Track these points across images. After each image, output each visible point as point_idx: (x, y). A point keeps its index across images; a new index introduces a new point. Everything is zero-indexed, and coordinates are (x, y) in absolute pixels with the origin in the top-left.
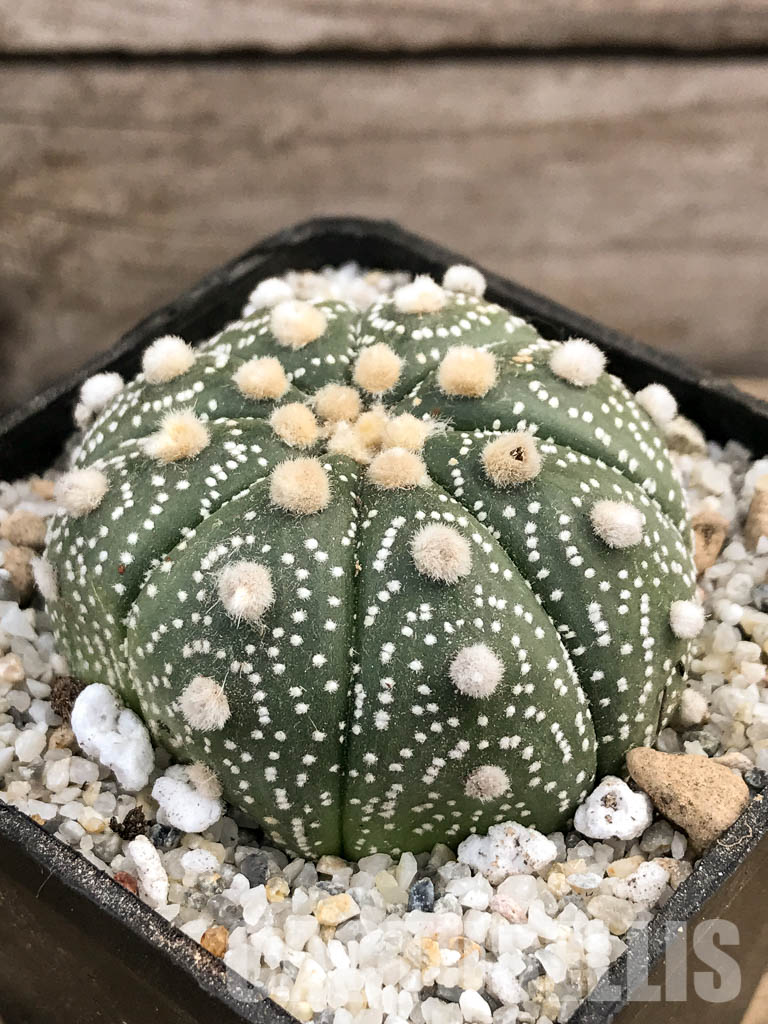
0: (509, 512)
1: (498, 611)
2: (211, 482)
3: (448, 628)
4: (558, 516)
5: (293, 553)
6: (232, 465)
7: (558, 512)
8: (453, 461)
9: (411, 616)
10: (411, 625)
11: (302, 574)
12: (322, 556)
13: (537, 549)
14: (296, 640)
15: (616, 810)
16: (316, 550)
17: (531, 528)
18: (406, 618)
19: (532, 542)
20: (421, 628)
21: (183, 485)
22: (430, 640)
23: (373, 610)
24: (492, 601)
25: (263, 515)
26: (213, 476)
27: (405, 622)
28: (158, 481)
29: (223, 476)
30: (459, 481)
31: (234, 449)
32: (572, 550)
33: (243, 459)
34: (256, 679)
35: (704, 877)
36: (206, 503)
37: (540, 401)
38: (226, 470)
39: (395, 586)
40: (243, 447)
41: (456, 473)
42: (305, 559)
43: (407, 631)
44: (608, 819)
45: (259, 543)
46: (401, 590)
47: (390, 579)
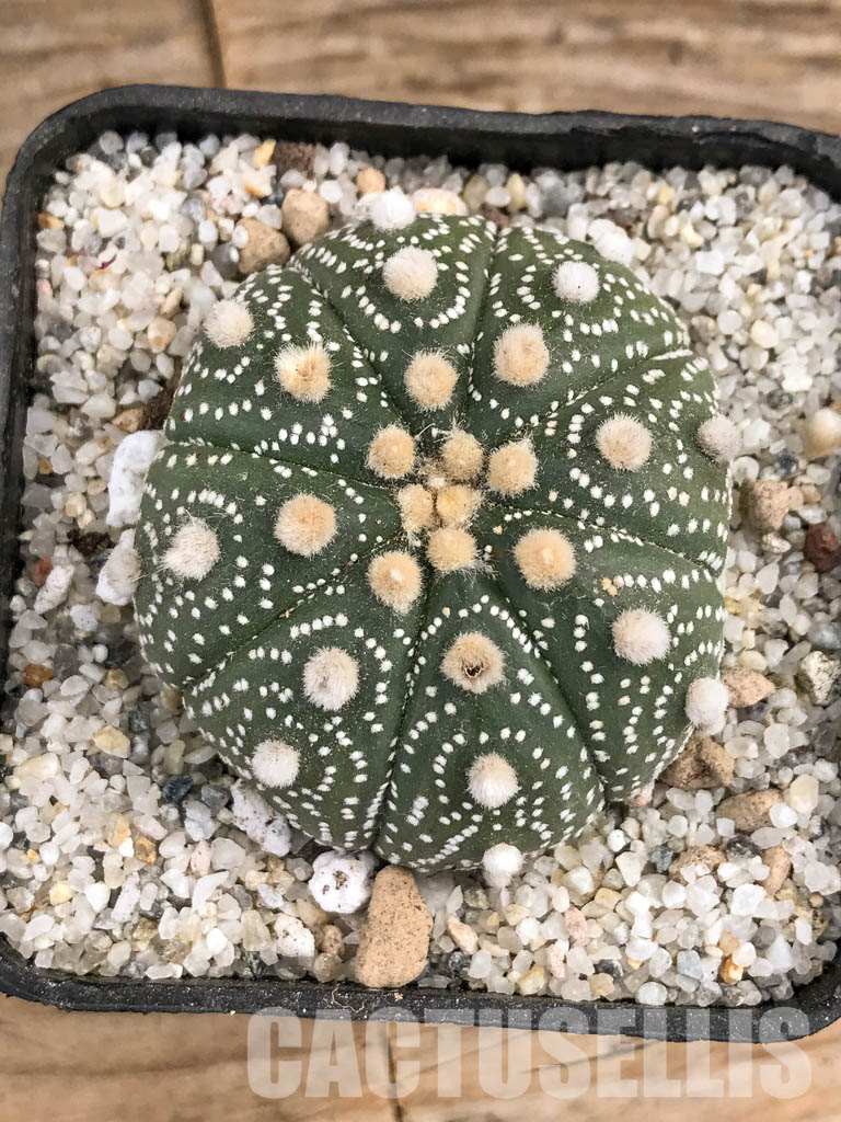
0: (431, 691)
1: (337, 744)
2: (283, 435)
3: (289, 720)
4: (459, 732)
5: (250, 562)
6: (311, 438)
7: (461, 730)
8: (447, 611)
9: (275, 687)
10: (269, 691)
11: (240, 582)
12: (266, 585)
13: (420, 733)
14: (196, 613)
15: (337, 888)
16: (266, 577)
17: (432, 717)
18: (271, 683)
19: (422, 726)
20: (272, 700)
21: (266, 414)
22: (271, 713)
23: (261, 653)
24: (340, 735)
25: (266, 511)
26: (290, 433)
27: (268, 685)
28: (260, 389)
29: (295, 440)
30: (432, 630)
31: (329, 426)
32: (441, 760)
33: (323, 441)
34: (159, 599)
35: (293, 1000)
36: (264, 445)
37: (572, 633)
38: (302, 438)
39: (287, 657)
40: (334, 432)
41: (438, 622)
42: (253, 575)
43: (263, 691)
44: (326, 889)
45: (239, 529)
46: (287, 665)
47: (289, 650)
